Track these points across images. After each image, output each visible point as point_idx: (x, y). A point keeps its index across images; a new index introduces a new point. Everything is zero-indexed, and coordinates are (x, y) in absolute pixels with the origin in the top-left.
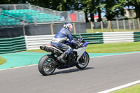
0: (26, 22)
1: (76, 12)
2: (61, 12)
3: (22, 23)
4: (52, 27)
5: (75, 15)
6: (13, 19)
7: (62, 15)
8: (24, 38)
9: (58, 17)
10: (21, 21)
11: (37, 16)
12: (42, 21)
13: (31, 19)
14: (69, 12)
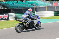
0: (35, 6)
1: (56, 2)
2: (50, 2)
3: (34, 6)
4: (46, 8)
5: (56, 3)
6: (30, 5)
7: (51, 3)
8: (34, 13)
9: (49, 4)
10: (33, 5)
11: (40, 4)
12: (42, 5)
13: (38, 5)
14: (53, 2)
